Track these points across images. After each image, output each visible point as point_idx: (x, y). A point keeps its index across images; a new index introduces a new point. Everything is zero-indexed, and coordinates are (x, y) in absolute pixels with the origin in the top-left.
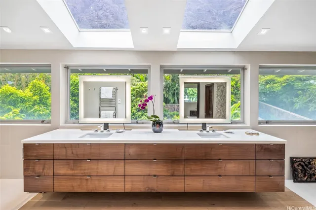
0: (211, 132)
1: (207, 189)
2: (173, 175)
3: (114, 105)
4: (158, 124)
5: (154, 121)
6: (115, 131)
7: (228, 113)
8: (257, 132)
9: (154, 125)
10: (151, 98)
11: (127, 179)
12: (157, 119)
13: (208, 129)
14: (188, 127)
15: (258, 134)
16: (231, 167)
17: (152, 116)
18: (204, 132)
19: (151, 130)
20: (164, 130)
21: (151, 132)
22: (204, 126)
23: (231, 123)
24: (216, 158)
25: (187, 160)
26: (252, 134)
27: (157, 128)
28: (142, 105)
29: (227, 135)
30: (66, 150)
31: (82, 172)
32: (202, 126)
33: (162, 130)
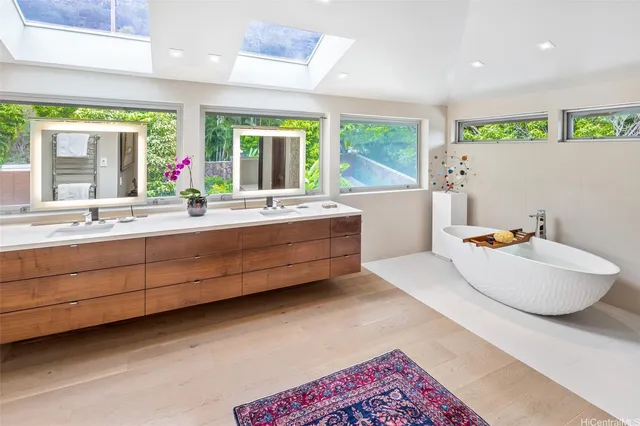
0: (279, 208)
1: (272, 286)
2: (225, 275)
3: (92, 171)
4: (197, 203)
5: (192, 198)
6: (117, 220)
7: (302, 179)
8: (335, 203)
9: (191, 204)
10: (187, 162)
11: (150, 293)
12: (197, 195)
13: (274, 205)
14: (245, 204)
15: (336, 206)
16: (303, 251)
17: (188, 190)
18: (270, 208)
19: (186, 213)
20: (208, 211)
21: (184, 217)
22: (269, 201)
23: (307, 194)
24: (284, 242)
25: (246, 250)
26: (329, 207)
27: (197, 210)
28: (171, 174)
29: (299, 210)
30: (22, 262)
31: (58, 297)
32: (268, 201)
33: (204, 211)
